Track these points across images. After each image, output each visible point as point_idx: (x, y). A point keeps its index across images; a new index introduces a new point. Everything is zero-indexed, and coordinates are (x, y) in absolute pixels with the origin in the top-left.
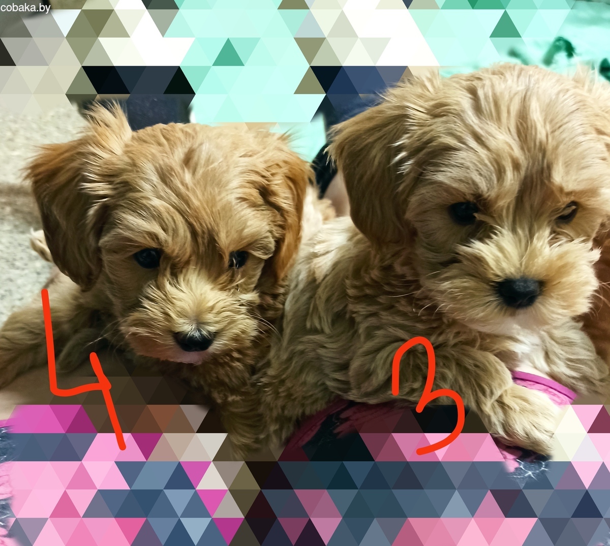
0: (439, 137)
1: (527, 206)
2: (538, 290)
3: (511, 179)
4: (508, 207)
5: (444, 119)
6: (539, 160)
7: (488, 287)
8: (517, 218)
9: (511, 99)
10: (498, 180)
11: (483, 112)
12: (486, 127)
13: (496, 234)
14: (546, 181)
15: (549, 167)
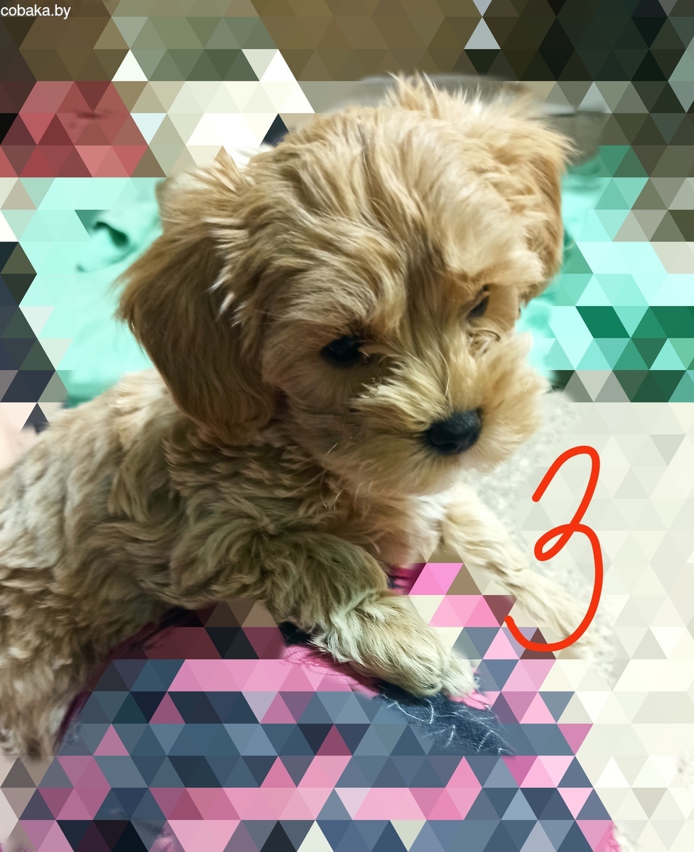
0: (272, 259)
1: (425, 312)
2: (479, 421)
3: (393, 287)
4: (402, 326)
5: (269, 229)
6: (420, 247)
7: (413, 442)
8: (418, 335)
9: (350, 173)
10: (377, 295)
11: (321, 205)
12: (332, 225)
13: (397, 367)
14: (441, 272)
15: (439, 252)
